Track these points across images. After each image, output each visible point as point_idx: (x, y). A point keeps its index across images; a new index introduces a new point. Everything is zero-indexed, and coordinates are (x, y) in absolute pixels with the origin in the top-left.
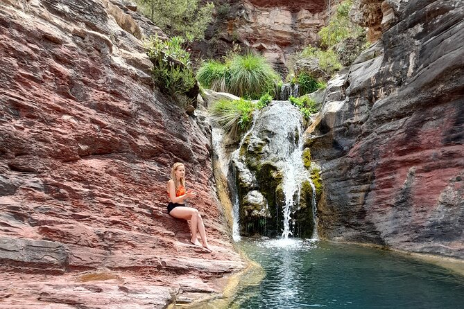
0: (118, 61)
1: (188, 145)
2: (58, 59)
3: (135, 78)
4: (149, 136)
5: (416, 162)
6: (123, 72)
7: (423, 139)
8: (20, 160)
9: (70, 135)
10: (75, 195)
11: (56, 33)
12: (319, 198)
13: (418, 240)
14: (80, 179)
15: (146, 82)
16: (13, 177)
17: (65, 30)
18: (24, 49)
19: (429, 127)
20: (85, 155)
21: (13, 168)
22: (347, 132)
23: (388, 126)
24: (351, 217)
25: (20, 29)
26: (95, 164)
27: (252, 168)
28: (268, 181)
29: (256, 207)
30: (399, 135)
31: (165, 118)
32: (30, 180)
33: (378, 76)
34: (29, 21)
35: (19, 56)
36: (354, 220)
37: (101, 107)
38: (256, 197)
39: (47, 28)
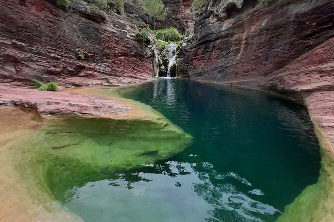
0: (128, 36)
1: (144, 54)
2: (115, 37)
3: (132, 39)
4: (134, 52)
5: (197, 58)
6: (129, 38)
7: (198, 53)
8: (108, 57)
9: (117, 52)
10: (118, 64)
11: (115, 31)
12: (177, 67)
13: (196, 76)
14: (119, 61)
15: (134, 40)
16: (107, 60)
17: (117, 31)
18: (109, 35)
19: (199, 50)
20: (120, 56)
21: (107, 58)
22: (186, 51)
23: (192, 50)
24: (184, 72)
25: (108, 31)
26: (122, 58)
27: (163, 60)
28: (166, 63)
29: (162, 69)
30: (194, 52)
31: (139, 48)
32: (110, 60)
33: (192, 37)
34: (110, 29)
35: (108, 37)
36: (185, 73)
37: (124, 46)
38: (163, 67)
39: (114, 31)
